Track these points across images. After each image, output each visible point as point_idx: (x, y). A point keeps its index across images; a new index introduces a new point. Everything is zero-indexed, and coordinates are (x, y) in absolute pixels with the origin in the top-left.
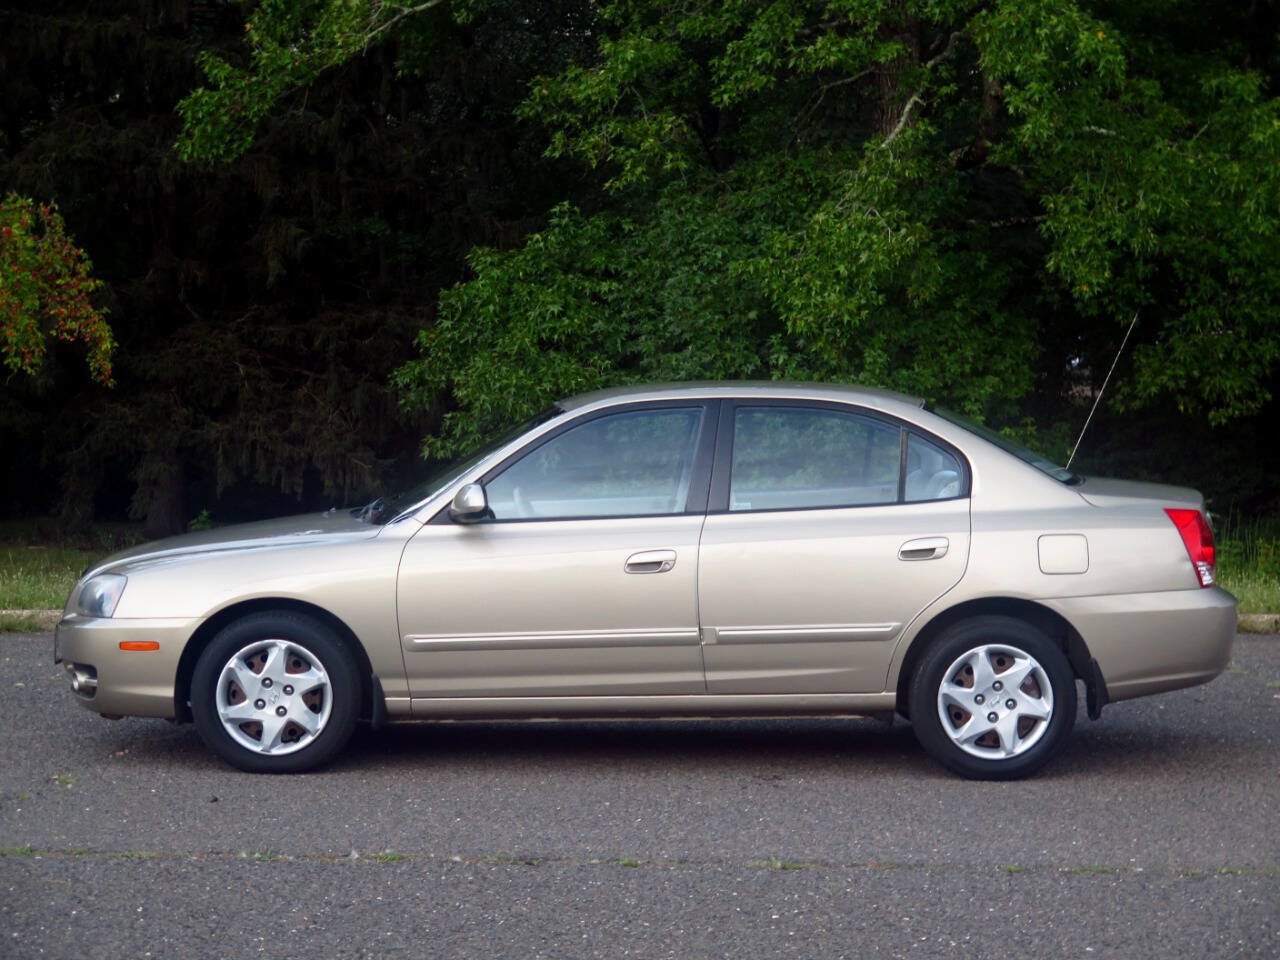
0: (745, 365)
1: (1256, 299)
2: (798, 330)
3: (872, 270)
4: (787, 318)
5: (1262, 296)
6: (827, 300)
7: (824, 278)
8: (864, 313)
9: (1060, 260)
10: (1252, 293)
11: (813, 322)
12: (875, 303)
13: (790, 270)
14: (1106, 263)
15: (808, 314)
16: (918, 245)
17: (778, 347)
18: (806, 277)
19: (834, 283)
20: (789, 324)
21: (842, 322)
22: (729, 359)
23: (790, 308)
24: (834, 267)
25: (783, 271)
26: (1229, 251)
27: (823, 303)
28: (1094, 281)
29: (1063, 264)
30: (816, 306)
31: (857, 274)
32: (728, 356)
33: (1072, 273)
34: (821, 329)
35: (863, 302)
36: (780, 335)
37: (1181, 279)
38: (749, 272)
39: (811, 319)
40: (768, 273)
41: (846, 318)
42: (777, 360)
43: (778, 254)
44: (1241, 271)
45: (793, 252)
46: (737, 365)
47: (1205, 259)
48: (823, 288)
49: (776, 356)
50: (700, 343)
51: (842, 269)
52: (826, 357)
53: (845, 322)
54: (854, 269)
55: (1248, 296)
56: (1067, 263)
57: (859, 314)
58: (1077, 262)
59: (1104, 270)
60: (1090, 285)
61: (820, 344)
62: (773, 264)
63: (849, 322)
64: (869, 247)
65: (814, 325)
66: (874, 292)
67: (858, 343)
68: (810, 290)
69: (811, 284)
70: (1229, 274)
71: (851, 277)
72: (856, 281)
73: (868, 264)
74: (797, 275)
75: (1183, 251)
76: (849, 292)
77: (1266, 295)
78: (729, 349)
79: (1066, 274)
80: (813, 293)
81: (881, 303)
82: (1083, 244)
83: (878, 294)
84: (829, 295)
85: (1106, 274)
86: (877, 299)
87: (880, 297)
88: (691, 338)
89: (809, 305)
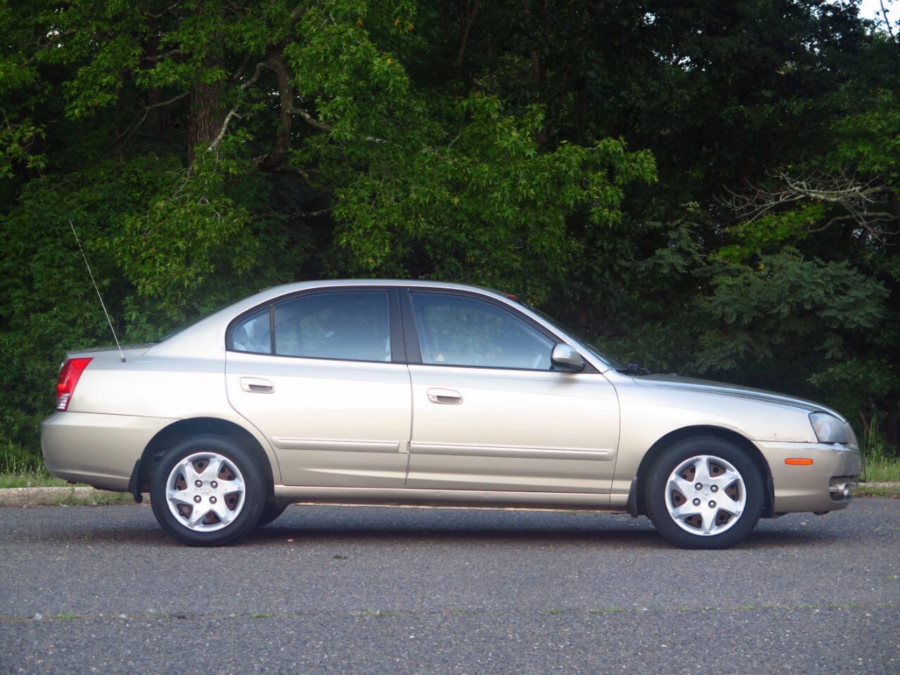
0: (102, 322)
1: (489, 274)
2: (147, 293)
3: (207, 244)
4: (138, 284)
5: (494, 271)
6: (169, 270)
7: (167, 253)
8: (200, 279)
9: (351, 238)
10: (485, 269)
11: (159, 286)
12: (208, 271)
13: (139, 246)
14: (387, 241)
15: (155, 281)
16: (242, 225)
17: (131, 306)
18: (152, 250)
19: (175, 256)
20: (139, 288)
21: (183, 285)
22: (88, 317)
23: (138, 276)
24: (174, 243)
25: (133, 247)
26: (467, 237)
27: (166, 271)
28: (378, 255)
29: (353, 242)
30: (160, 273)
31: (192, 249)
32: (87, 315)
33: (360, 248)
34: (165, 292)
35: (199, 270)
36: (132, 297)
37: (431, 259)
38: (105, 247)
39: (157, 283)
40: (120, 249)
41: (186, 283)
42: (131, 316)
43: (128, 232)
44: (477, 252)
45: (141, 232)
46: (94, 322)
47: (449, 244)
48: (166, 260)
49: (130, 313)
50: (63, 305)
51: (180, 244)
52: (169, 314)
53: (186, 285)
54: (190, 245)
55: (483, 271)
56: (356, 241)
57: (196, 280)
58: (364, 240)
59: (385, 247)
60: (375, 258)
61: (164, 303)
62: (124, 241)
63: (188, 285)
64: (203, 227)
65: (159, 289)
66: (207, 263)
67: (194, 303)
68: (155, 261)
69: (156, 257)
70: (468, 254)
71: (189, 250)
72: (192, 254)
73: (203, 240)
74: (144, 250)
75: (432, 238)
76: (188, 262)
77: (496, 271)
78: (87, 309)
79: (355, 248)
80: (158, 264)
81: (212, 271)
82: (369, 226)
83: (210, 264)
84: (171, 265)
85: (387, 250)
86: (210, 268)
87: (212, 267)
88: (56, 301)
89: (155, 273)
